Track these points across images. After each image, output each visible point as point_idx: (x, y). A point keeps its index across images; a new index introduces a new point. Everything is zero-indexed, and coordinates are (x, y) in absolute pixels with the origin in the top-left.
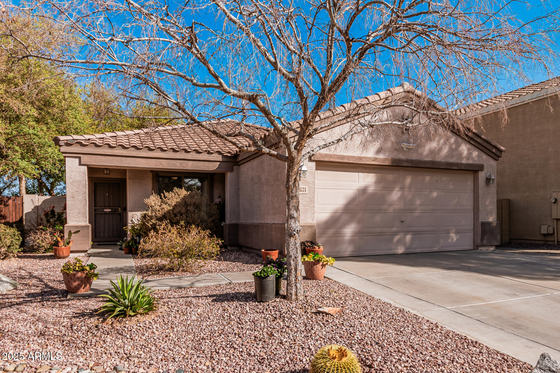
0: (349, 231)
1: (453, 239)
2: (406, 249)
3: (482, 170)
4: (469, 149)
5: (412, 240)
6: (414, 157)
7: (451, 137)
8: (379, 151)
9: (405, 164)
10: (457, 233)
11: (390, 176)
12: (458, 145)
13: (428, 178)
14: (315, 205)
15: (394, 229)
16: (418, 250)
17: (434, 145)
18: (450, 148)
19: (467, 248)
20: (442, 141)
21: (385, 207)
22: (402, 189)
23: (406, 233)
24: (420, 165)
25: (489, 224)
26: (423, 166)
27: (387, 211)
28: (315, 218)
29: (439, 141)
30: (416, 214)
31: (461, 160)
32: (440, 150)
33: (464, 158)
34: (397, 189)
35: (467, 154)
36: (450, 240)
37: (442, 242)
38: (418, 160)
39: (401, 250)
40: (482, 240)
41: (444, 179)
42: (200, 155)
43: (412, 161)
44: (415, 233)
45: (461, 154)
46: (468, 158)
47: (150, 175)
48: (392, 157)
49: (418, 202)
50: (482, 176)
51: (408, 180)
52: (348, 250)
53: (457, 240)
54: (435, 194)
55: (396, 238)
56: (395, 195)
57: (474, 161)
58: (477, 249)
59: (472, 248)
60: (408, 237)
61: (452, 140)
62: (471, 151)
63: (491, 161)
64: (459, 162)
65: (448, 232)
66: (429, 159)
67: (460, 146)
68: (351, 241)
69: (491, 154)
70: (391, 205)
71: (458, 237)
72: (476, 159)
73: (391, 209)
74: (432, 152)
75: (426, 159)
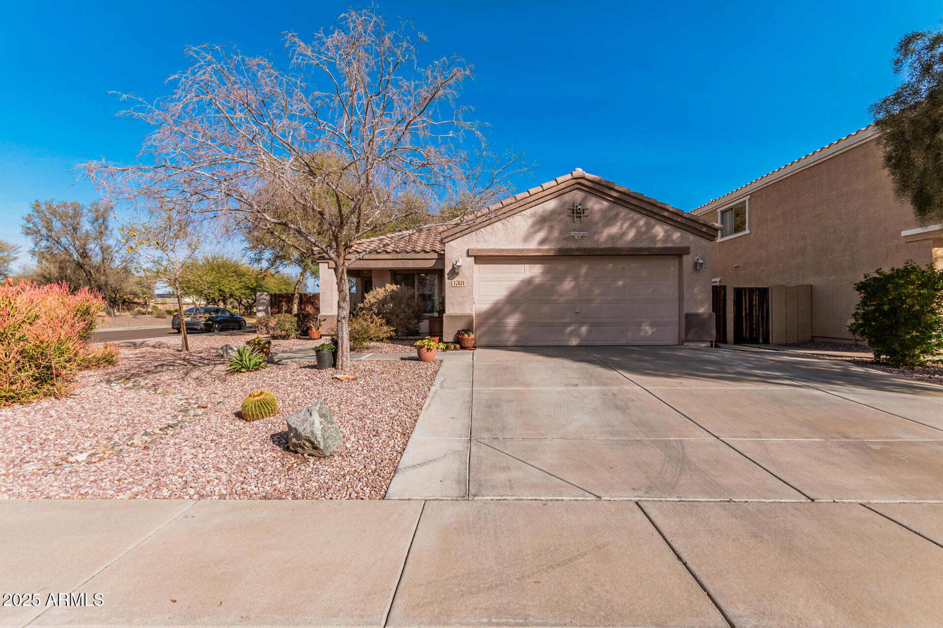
0: (512, 321)
1: (647, 332)
2: (582, 340)
3: (688, 253)
4: (666, 231)
5: (589, 332)
6: (588, 244)
7: (641, 219)
8: (543, 242)
9: (576, 253)
10: (652, 325)
11: (561, 266)
12: (649, 227)
13: (610, 266)
14: (474, 296)
15: (566, 320)
16: (598, 343)
17: (614, 230)
18: (638, 231)
19: (670, 343)
20: (626, 225)
21: (554, 298)
22: (576, 278)
23: (582, 324)
24: (596, 253)
25: (697, 315)
26: (599, 254)
27: (557, 302)
28: (474, 309)
29: (622, 225)
30: (594, 305)
31: (655, 244)
32: (624, 234)
33: (658, 241)
34: (569, 279)
35: (663, 236)
36: (642, 334)
37: (630, 334)
38: (594, 248)
39: (574, 342)
40: (687, 334)
41: (634, 265)
42: (419, 254)
43: (585, 250)
44: (593, 325)
45: (654, 237)
46: (665, 241)
47: (389, 273)
48: (560, 246)
49: (597, 291)
50: (687, 260)
51: (584, 269)
52: (512, 339)
53: (653, 333)
54: (620, 283)
55: (569, 329)
56: (567, 285)
57: (675, 243)
58: (683, 345)
59: (676, 342)
60: (584, 329)
61: (642, 223)
62: (669, 233)
63: (702, 241)
64: (652, 246)
65: (639, 324)
66: (609, 245)
67: (653, 228)
68: (514, 331)
69: (701, 235)
70: (562, 295)
71: (655, 330)
72: (677, 241)
73: (563, 299)
74: (611, 237)
75: (604, 246)
